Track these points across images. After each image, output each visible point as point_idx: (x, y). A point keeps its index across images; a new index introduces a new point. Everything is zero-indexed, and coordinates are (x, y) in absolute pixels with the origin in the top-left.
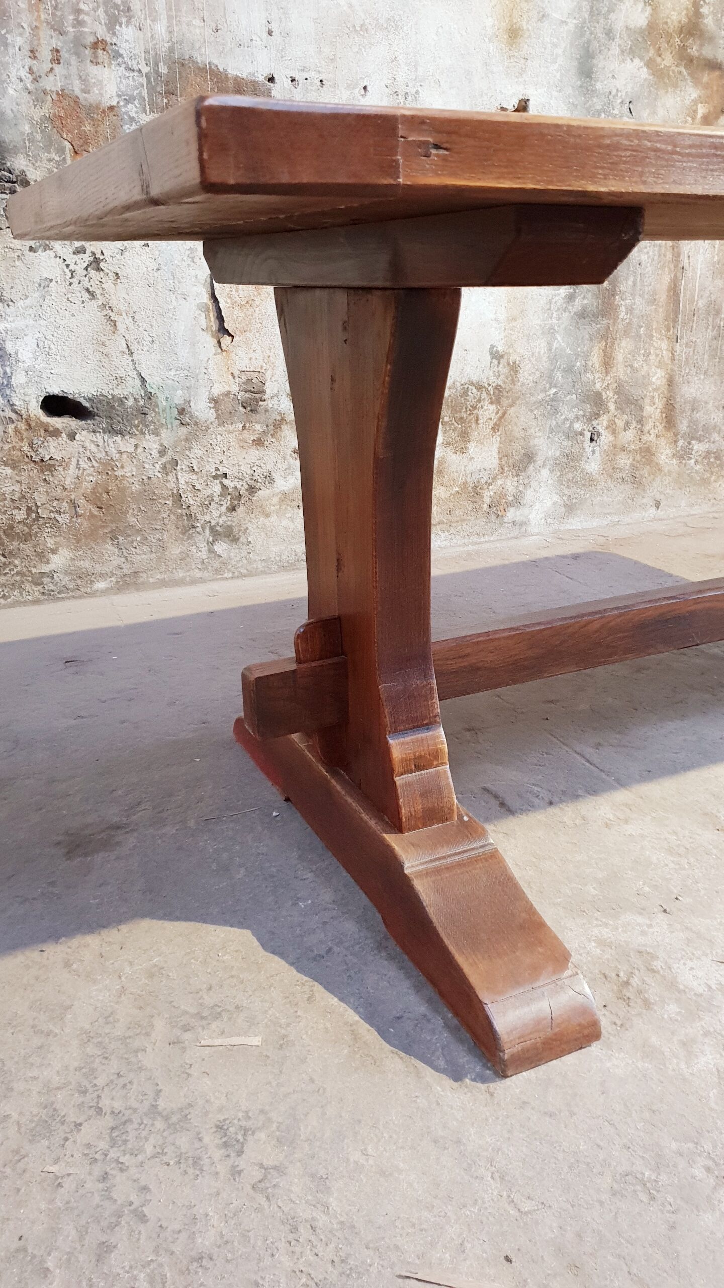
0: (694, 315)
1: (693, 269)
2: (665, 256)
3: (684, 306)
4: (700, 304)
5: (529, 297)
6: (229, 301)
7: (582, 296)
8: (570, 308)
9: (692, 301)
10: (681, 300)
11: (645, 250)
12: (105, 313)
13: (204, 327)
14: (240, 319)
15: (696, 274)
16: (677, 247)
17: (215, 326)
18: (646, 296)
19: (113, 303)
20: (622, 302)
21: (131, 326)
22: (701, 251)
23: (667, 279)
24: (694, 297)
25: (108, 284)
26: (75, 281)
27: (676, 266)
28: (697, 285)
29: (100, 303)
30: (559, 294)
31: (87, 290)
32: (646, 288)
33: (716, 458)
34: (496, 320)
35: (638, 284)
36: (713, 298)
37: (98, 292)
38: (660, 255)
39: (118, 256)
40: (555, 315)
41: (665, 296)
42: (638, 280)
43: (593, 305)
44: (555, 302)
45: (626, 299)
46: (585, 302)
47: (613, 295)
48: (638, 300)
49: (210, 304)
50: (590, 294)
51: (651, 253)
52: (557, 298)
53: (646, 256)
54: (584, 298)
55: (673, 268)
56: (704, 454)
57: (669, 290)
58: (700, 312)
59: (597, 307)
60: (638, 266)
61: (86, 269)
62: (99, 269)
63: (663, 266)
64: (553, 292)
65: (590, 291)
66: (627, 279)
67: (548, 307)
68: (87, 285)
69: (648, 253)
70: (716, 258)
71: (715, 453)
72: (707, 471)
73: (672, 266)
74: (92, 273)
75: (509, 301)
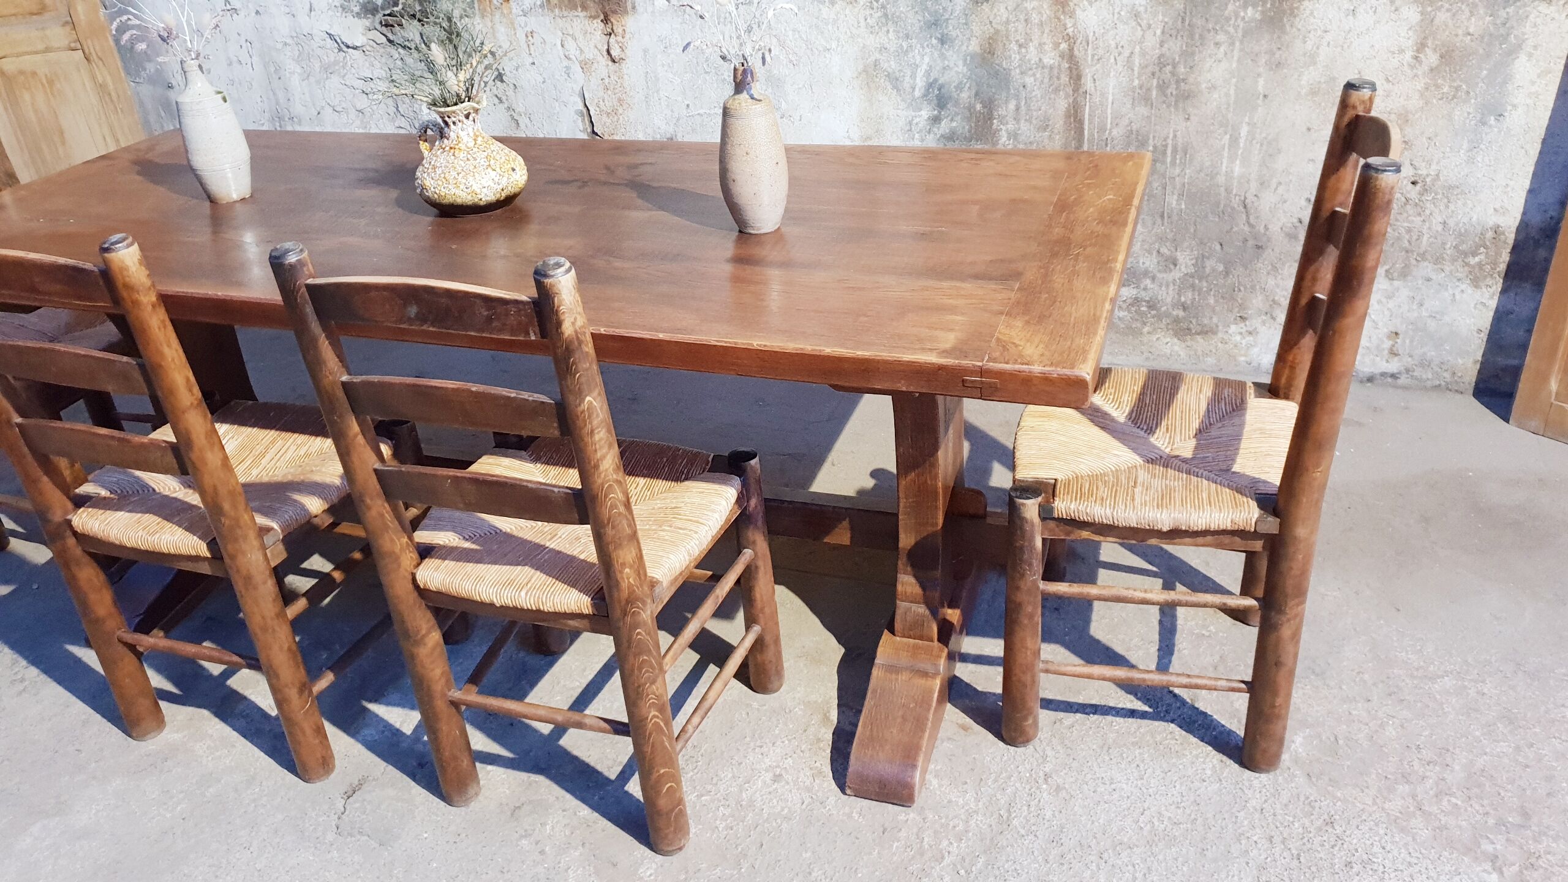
0: (1106, 145)
1: (1103, 95)
2: (1058, 78)
3: (1091, 135)
4: (1115, 132)
5: (885, 117)
6: (598, 109)
7: (949, 118)
8: (935, 130)
9: (1102, 129)
10: (1086, 127)
11: (1030, 72)
12: (510, 113)
13: (582, 129)
14: (607, 124)
15: (1107, 99)
16: (1076, 69)
17: (589, 130)
18: (1034, 122)
19: (514, 106)
20: (1002, 126)
21: (529, 124)
22: (1112, 74)
23: (1062, 104)
24: (1106, 125)
25: (510, 93)
26: (487, 89)
27: (1076, 90)
28: (1109, 111)
29: (506, 106)
30: (920, 116)
31: (496, 96)
32: (1035, 113)
33: (1149, 307)
34: (849, 137)
35: (1023, 108)
36: (1134, 127)
37: (504, 98)
38: (1051, 78)
39: (514, 72)
40: (917, 136)
41: (1061, 122)
42: (1023, 103)
43: (964, 128)
44: (917, 124)
45: (1007, 123)
46: (954, 124)
47: (989, 119)
48: (1024, 127)
49: (585, 111)
50: (959, 117)
51: (1038, 76)
52: (918, 120)
53: (1032, 79)
54: (952, 120)
55: (1071, 93)
56: (1129, 301)
57: (1068, 116)
58: (1115, 142)
59: (970, 131)
60: (1022, 88)
61: (494, 81)
62: (502, 81)
63: (1057, 90)
64: (913, 114)
65: (958, 114)
66: (1007, 102)
67: (908, 128)
68: (496, 93)
69: (1034, 75)
70: (1136, 82)
71: (1148, 302)
72: (1137, 320)
73: (1070, 90)
74: (498, 83)
75: (862, 121)
